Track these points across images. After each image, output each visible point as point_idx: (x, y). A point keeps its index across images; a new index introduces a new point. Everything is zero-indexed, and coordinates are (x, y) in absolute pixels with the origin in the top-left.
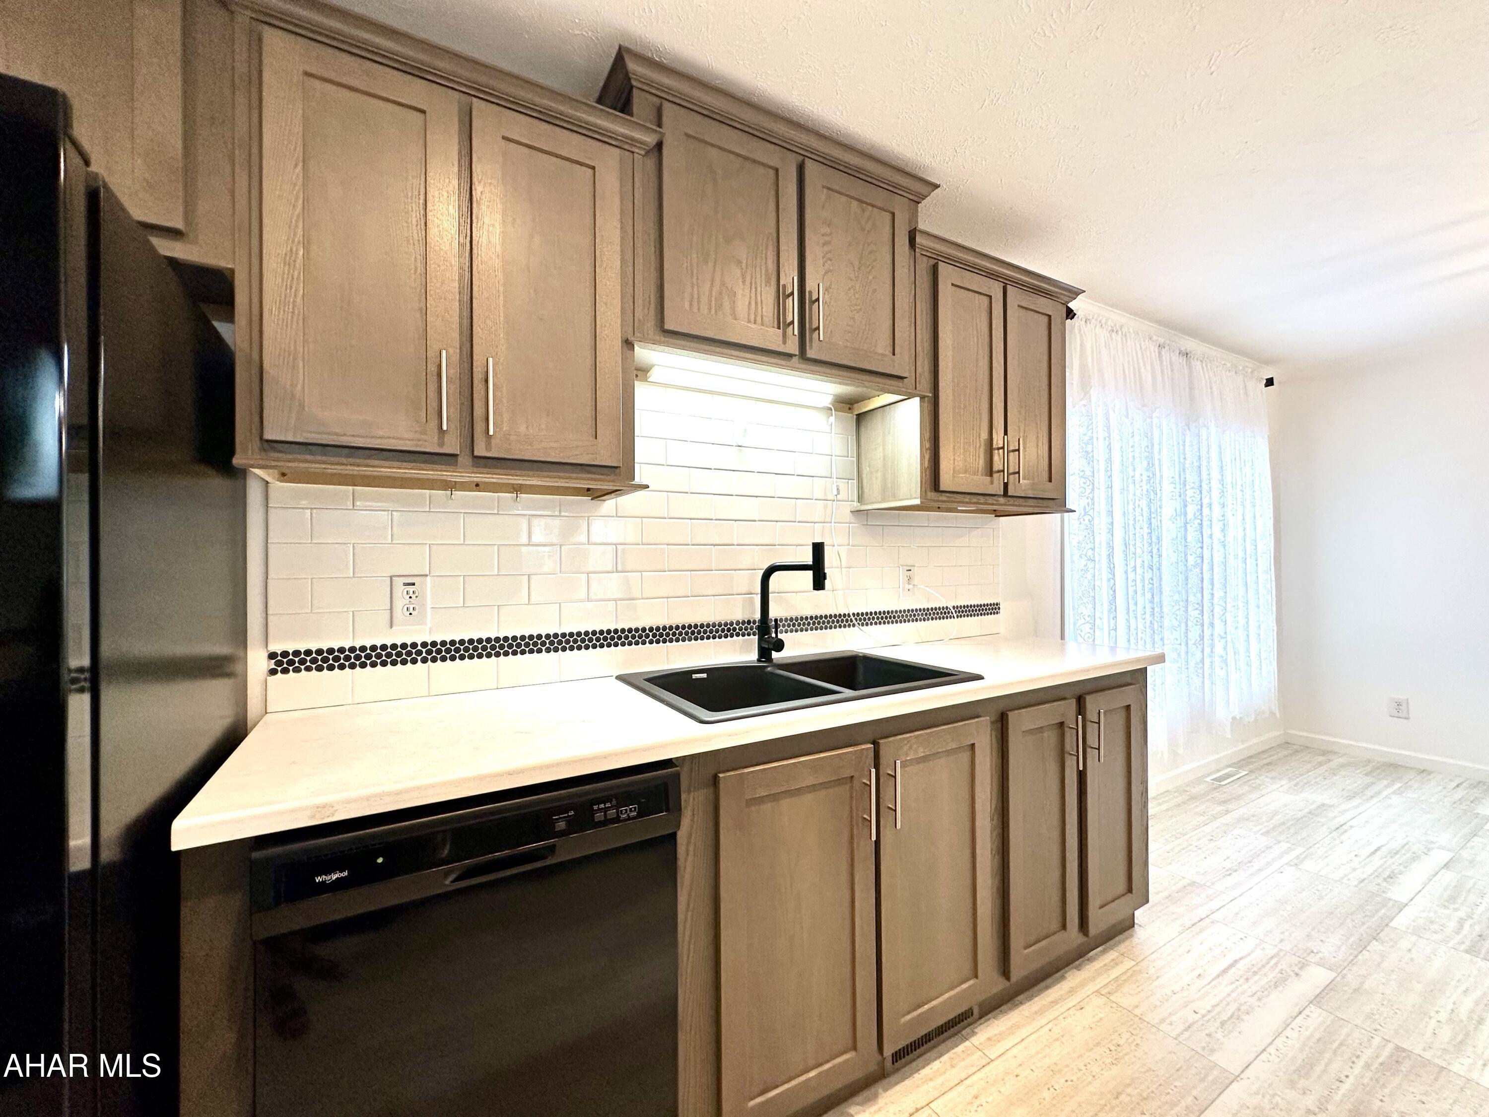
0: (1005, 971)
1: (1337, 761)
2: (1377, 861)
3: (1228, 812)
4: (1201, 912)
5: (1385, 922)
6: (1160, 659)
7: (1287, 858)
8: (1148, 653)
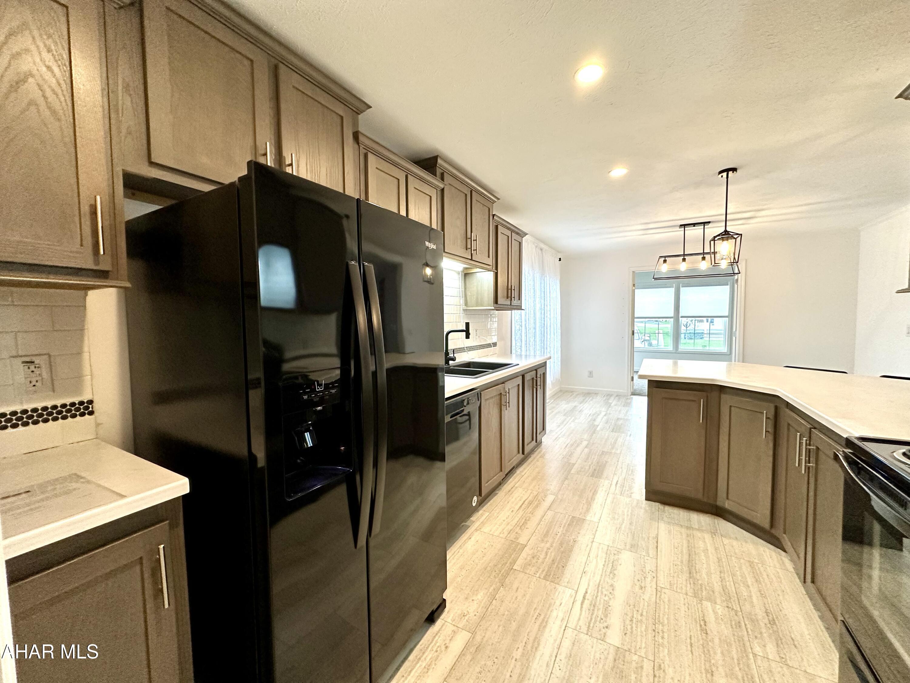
0: (523, 453)
1: (575, 394)
2: (591, 417)
3: (552, 412)
4: (556, 436)
5: (595, 430)
6: (550, 358)
7: (571, 421)
8: (546, 357)
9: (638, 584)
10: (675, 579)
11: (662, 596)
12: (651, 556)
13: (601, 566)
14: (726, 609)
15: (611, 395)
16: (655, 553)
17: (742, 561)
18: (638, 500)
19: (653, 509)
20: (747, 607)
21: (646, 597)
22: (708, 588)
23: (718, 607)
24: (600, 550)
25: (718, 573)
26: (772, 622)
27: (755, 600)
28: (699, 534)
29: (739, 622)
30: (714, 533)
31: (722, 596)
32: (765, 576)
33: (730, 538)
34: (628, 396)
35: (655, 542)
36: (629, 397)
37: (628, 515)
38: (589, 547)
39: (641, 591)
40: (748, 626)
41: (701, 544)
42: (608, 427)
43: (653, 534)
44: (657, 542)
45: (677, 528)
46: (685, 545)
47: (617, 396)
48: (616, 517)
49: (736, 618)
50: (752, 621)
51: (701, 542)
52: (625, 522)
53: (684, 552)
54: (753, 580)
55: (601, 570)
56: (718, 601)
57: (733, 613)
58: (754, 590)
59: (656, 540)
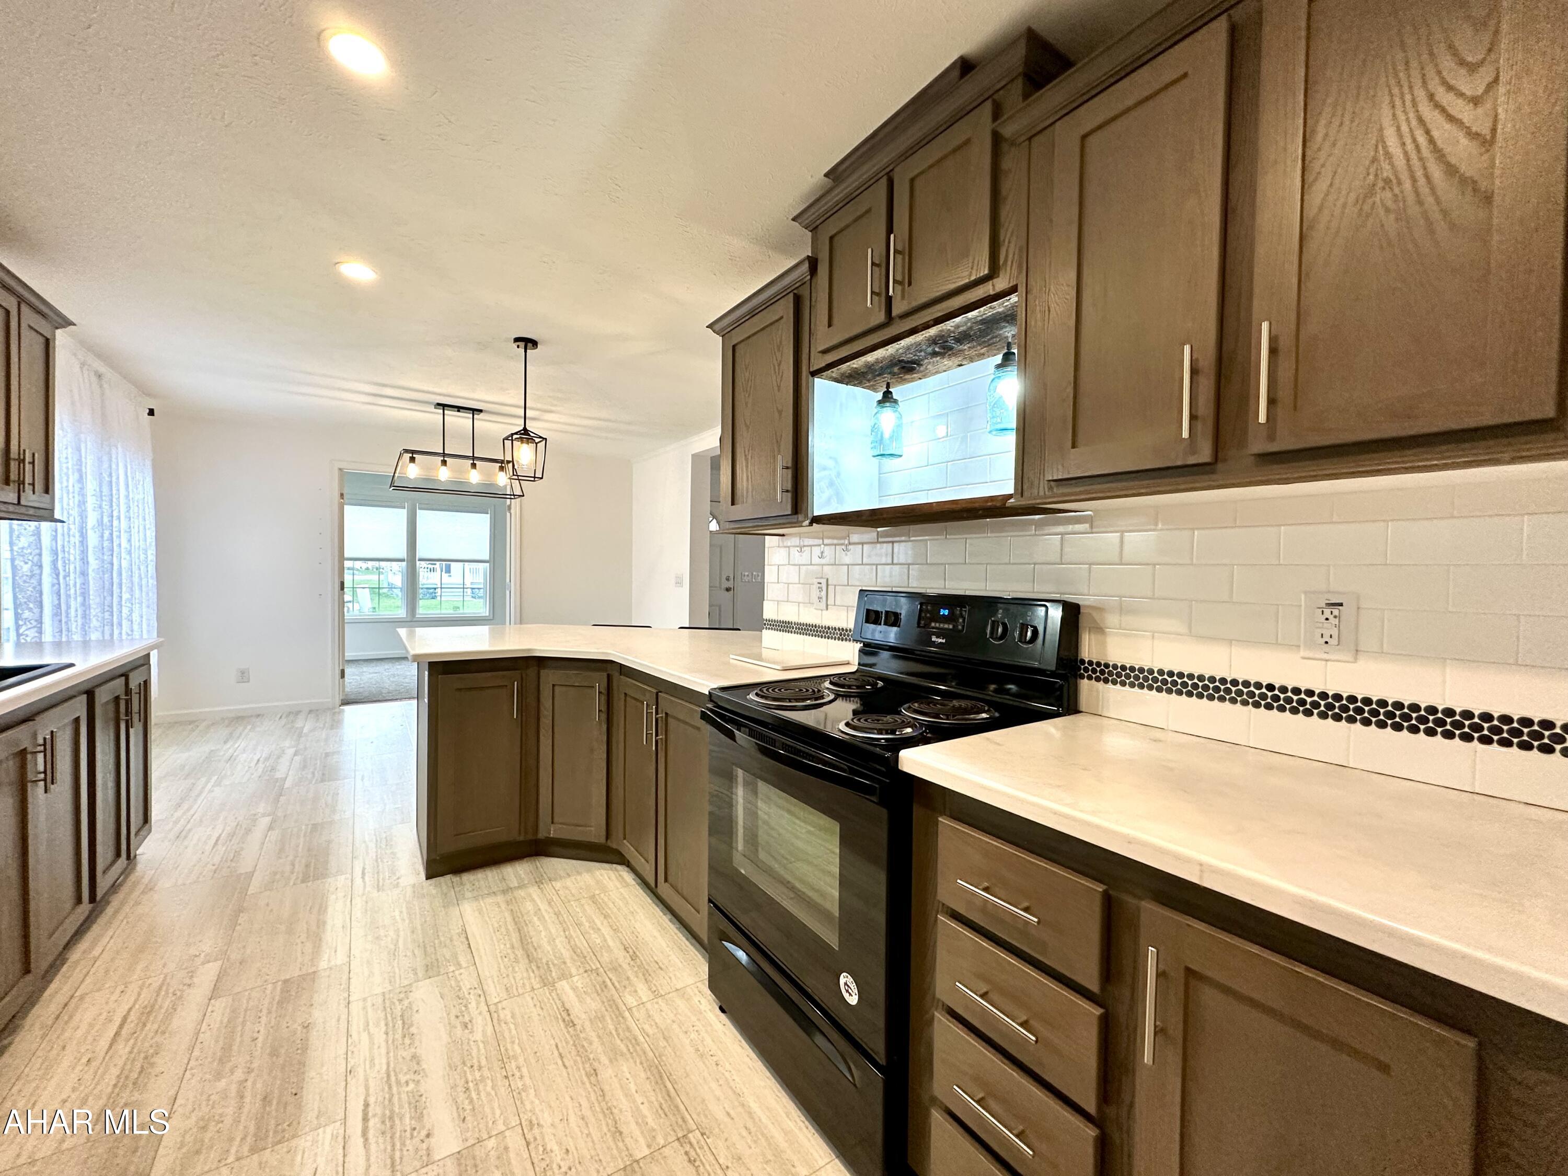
0: (90, 900)
1: (205, 724)
2: (261, 765)
5: (282, 788)
7: (209, 786)
9: (457, 1023)
10: (511, 977)
11: (502, 1016)
12: (464, 965)
13: (380, 1038)
14: (585, 975)
15: (298, 713)
16: (469, 956)
17: (583, 901)
18: (414, 886)
19: (444, 887)
20: (605, 958)
21: (478, 1036)
22: (556, 962)
23: (575, 979)
24: (370, 1010)
25: (562, 933)
26: (634, 957)
27: (611, 943)
28: (522, 893)
29: (604, 982)
30: (539, 882)
31: (574, 960)
32: (611, 905)
33: (561, 878)
34: (334, 708)
35: (464, 940)
36: (337, 710)
37: (403, 920)
38: (344, 1017)
39: (466, 1031)
40: (614, 979)
41: (529, 906)
42: (310, 776)
43: (456, 929)
44: (467, 938)
45: (490, 900)
46: (509, 919)
47: (310, 712)
48: (382, 932)
49: (599, 979)
50: (615, 969)
51: (528, 903)
52: (402, 933)
53: (511, 929)
54: (602, 918)
55: (383, 1044)
56: (574, 971)
57: (593, 976)
58: (606, 931)
59: (464, 935)
